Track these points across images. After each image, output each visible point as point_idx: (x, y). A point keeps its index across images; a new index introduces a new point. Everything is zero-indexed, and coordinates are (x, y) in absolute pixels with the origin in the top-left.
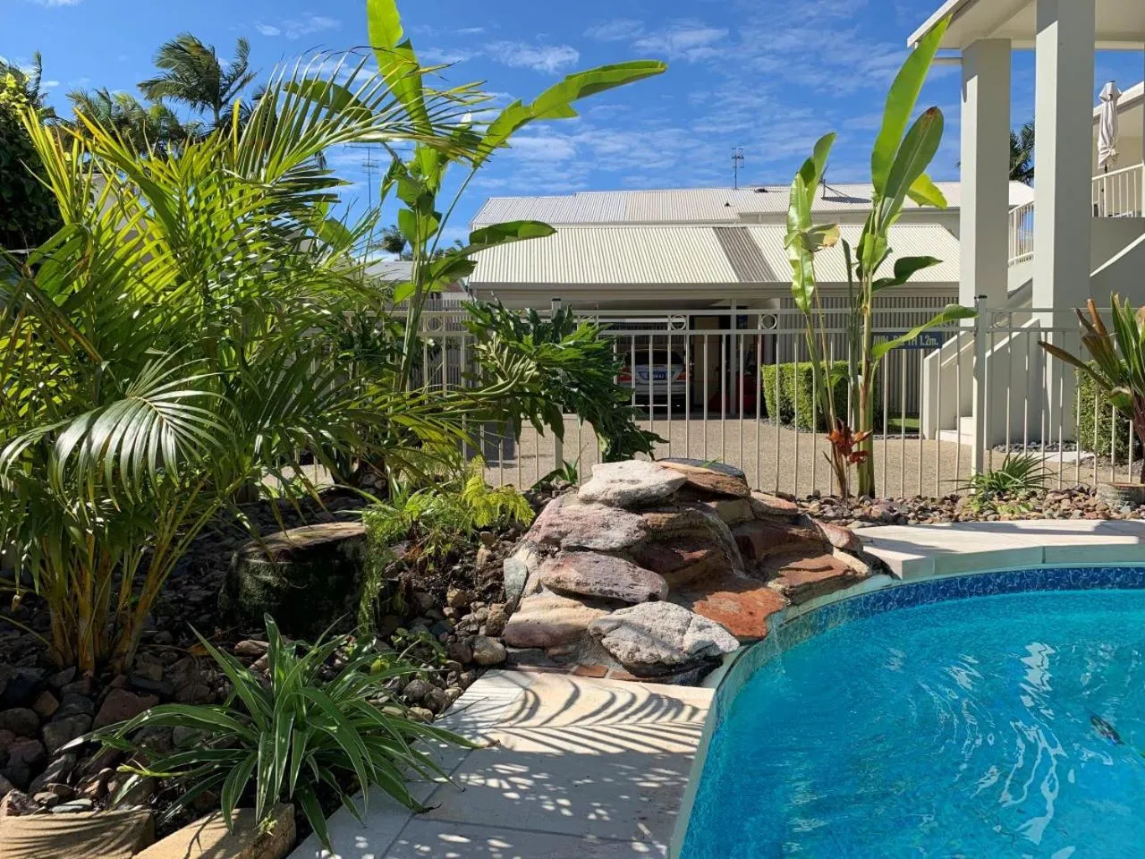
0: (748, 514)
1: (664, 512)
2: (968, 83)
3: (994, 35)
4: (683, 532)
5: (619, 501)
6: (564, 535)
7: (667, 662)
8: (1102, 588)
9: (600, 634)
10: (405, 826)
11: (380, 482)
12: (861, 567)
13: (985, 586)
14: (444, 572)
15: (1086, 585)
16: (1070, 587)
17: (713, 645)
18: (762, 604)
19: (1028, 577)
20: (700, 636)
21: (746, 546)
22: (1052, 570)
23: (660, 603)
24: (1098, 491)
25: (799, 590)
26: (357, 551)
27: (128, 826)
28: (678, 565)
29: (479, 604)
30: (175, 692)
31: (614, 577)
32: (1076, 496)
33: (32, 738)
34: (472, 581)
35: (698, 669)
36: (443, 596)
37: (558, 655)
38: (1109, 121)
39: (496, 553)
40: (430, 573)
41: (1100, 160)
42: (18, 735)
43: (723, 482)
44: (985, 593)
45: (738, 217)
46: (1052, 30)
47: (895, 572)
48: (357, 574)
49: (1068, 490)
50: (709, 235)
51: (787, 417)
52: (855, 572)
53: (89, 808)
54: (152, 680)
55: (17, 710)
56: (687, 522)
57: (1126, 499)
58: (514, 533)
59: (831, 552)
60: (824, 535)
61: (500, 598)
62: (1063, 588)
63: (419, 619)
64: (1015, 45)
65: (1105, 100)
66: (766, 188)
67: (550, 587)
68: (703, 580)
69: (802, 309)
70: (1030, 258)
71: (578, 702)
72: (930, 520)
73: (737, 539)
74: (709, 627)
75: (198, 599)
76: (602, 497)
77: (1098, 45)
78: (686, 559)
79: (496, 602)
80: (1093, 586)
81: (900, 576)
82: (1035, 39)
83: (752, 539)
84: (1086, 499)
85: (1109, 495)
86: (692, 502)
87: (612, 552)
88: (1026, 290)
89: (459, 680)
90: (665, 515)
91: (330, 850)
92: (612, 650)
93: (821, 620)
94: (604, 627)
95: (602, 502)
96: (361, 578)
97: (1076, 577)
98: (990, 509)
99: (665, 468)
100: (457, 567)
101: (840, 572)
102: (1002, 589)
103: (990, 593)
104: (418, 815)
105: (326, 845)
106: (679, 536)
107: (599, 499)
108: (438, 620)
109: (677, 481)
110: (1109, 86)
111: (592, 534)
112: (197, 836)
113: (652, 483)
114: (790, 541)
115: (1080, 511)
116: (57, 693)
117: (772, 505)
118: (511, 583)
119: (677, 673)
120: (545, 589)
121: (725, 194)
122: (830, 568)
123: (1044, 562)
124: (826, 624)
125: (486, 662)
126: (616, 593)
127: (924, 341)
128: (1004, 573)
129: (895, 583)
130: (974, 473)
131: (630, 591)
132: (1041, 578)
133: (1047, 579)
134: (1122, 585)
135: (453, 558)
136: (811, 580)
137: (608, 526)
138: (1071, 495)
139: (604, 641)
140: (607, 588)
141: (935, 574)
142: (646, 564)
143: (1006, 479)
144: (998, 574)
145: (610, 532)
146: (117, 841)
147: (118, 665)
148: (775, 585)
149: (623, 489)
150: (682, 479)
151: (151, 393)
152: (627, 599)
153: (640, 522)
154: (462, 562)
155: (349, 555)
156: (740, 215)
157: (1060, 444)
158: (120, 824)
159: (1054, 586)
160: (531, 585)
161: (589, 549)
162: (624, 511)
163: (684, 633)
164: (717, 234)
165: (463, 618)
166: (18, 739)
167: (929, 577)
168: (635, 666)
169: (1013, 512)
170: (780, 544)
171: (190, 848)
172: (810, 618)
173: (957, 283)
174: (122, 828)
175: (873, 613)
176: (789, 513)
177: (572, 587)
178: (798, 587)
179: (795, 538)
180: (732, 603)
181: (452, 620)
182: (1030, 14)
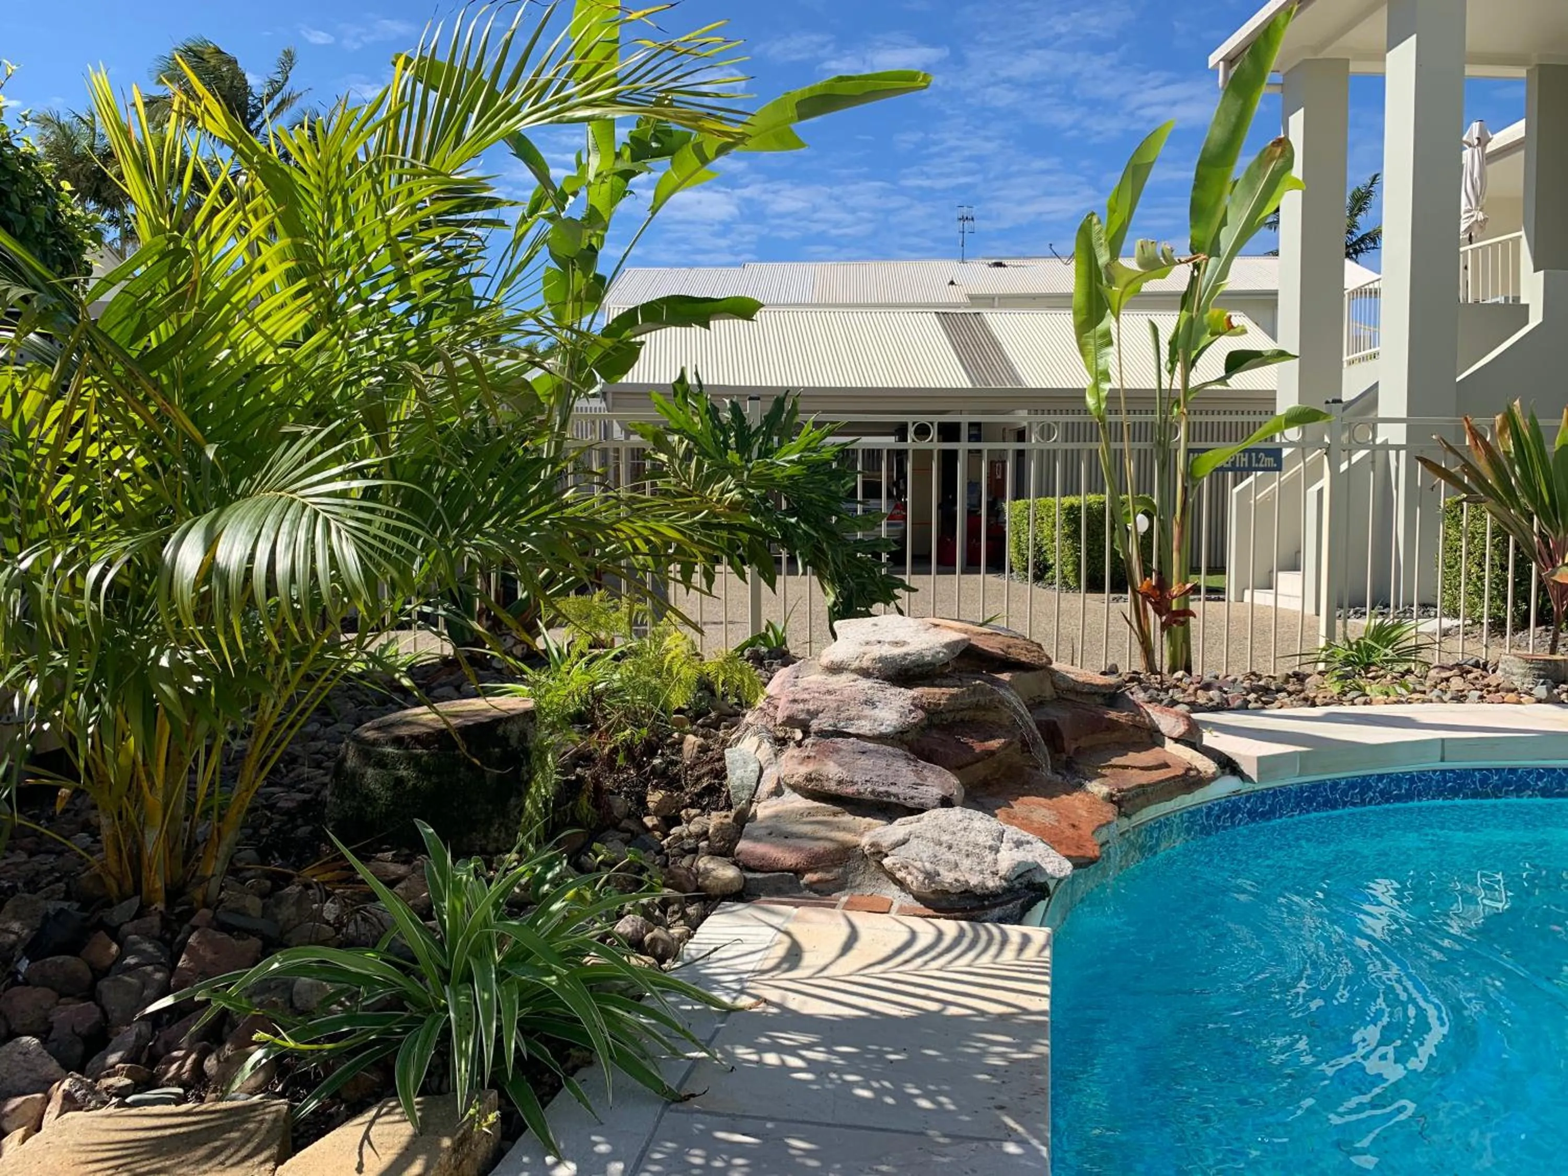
0: (1049, 692)
1: (942, 686)
2: (1291, 119)
3: (1328, 53)
4: (967, 715)
5: (879, 670)
6: (814, 714)
7: (979, 891)
8: (1518, 797)
9: (880, 852)
10: (659, 1121)
11: (519, 647)
12: (1207, 766)
13: (1362, 793)
14: (639, 767)
15: (1497, 792)
16: (1475, 795)
17: (1038, 868)
18: (1085, 814)
19: (1421, 780)
20: (1020, 855)
21: (1051, 733)
22: (1452, 771)
23: (957, 809)
24: (1500, 665)
25: (1130, 795)
26: (523, 737)
27: (262, 1122)
28: (969, 758)
29: (693, 812)
30: (282, 934)
31: (889, 773)
32: (1469, 672)
33: (84, 999)
34: (679, 781)
35: (1020, 901)
36: (642, 801)
37: (819, 881)
38: (1476, 175)
39: (710, 741)
40: (621, 770)
41: (1463, 227)
42: (61, 996)
43: (1016, 646)
44: (1363, 803)
45: (966, 300)
46: (1409, 46)
47: (1246, 772)
48: (525, 769)
49: (1457, 665)
50: (931, 321)
51: (1041, 572)
52: (1199, 772)
53: (180, 1100)
54: (249, 915)
55: (60, 959)
56: (975, 700)
57: (1540, 677)
58: (718, 717)
59: (1162, 745)
60: (1152, 720)
61: (722, 803)
62: (1466, 797)
63: (611, 832)
64: (1355, 67)
65: (1470, 146)
66: (1005, 262)
67: (795, 788)
68: (997, 780)
69: (1095, 414)
70: (1374, 356)
71: (858, 946)
72: (1277, 704)
73: (1039, 725)
74: (1028, 842)
75: (290, 805)
76: (855, 664)
77: (1471, 70)
78: (977, 751)
79: (716, 809)
80: (1507, 793)
81: (1255, 778)
82: (1384, 60)
83: (1059, 724)
84: (1484, 677)
85: (1515, 670)
86: (976, 673)
87: (880, 738)
88: (1370, 397)
89: (684, 915)
90: (944, 690)
91: (557, 1154)
92: (899, 875)
93: (1151, 837)
94: (886, 842)
95: (855, 671)
96: (528, 772)
97: (1484, 781)
98: (1355, 689)
99: (936, 626)
100: (657, 761)
101: (1180, 772)
102: (1386, 796)
103: (1370, 802)
104: (673, 1106)
105: (550, 1148)
106: (962, 720)
107: (853, 667)
108: (638, 835)
109: (956, 643)
110: (1475, 126)
111: (853, 713)
112: (366, 1136)
113: (925, 646)
114: (1108, 728)
115: (1479, 693)
116: (114, 934)
117: (1080, 679)
118: (738, 783)
119: (995, 906)
120: (787, 791)
121: (949, 268)
122: (1166, 765)
123: (1442, 760)
124: (1158, 844)
125: (718, 892)
126: (896, 796)
127: (1258, 461)
128: (1389, 775)
129: (1247, 787)
130: (1322, 643)
131: (913, 793)
132: (1438, 782)
133: (1446, 782)
134: (1546, 793)
135: (651, 749)
136: (1144, 781)
137: (873, 704)
138: (1464, 673)
139: (886, 862)
140: (882, 789)
141: (1299, 776)
142: (930, 757)
143: (1370, 650)
144: (1381, 777)
145: (877, 711)
146: (250, 1146)
147: (198, 894)
148: (1098, 788)
149: (884, 654)
150: (964, 640)
151: (299, 485)
152: (910, 804)
153: (914, 699)
154: (662, 754)
155: (513, 742)
156: (972, 297)
157: (1415, 609)
158: (246, 1121)
159: (1454, 793)
160: (767, 785)
161: (850, 735)
162: (887, 685)
163: (997, 851)
164: (940, 319)
165: (673, 831)
166: (63, 1000)
167: (1291, 780)
168: (932, 896)
169: (1387, 694)
170: (1093, 733)
171: (361, 1154)
172: (1139, 835)
173: (1274, 392)
174: (251, 1126)
175: (1217, 829)
176: (1104, 691)
177: (832, 787)
178: (1129, 790)
179: (1114, 725)
180: (1044, 811)
181: (657, 833)
182: (1378, 24)
